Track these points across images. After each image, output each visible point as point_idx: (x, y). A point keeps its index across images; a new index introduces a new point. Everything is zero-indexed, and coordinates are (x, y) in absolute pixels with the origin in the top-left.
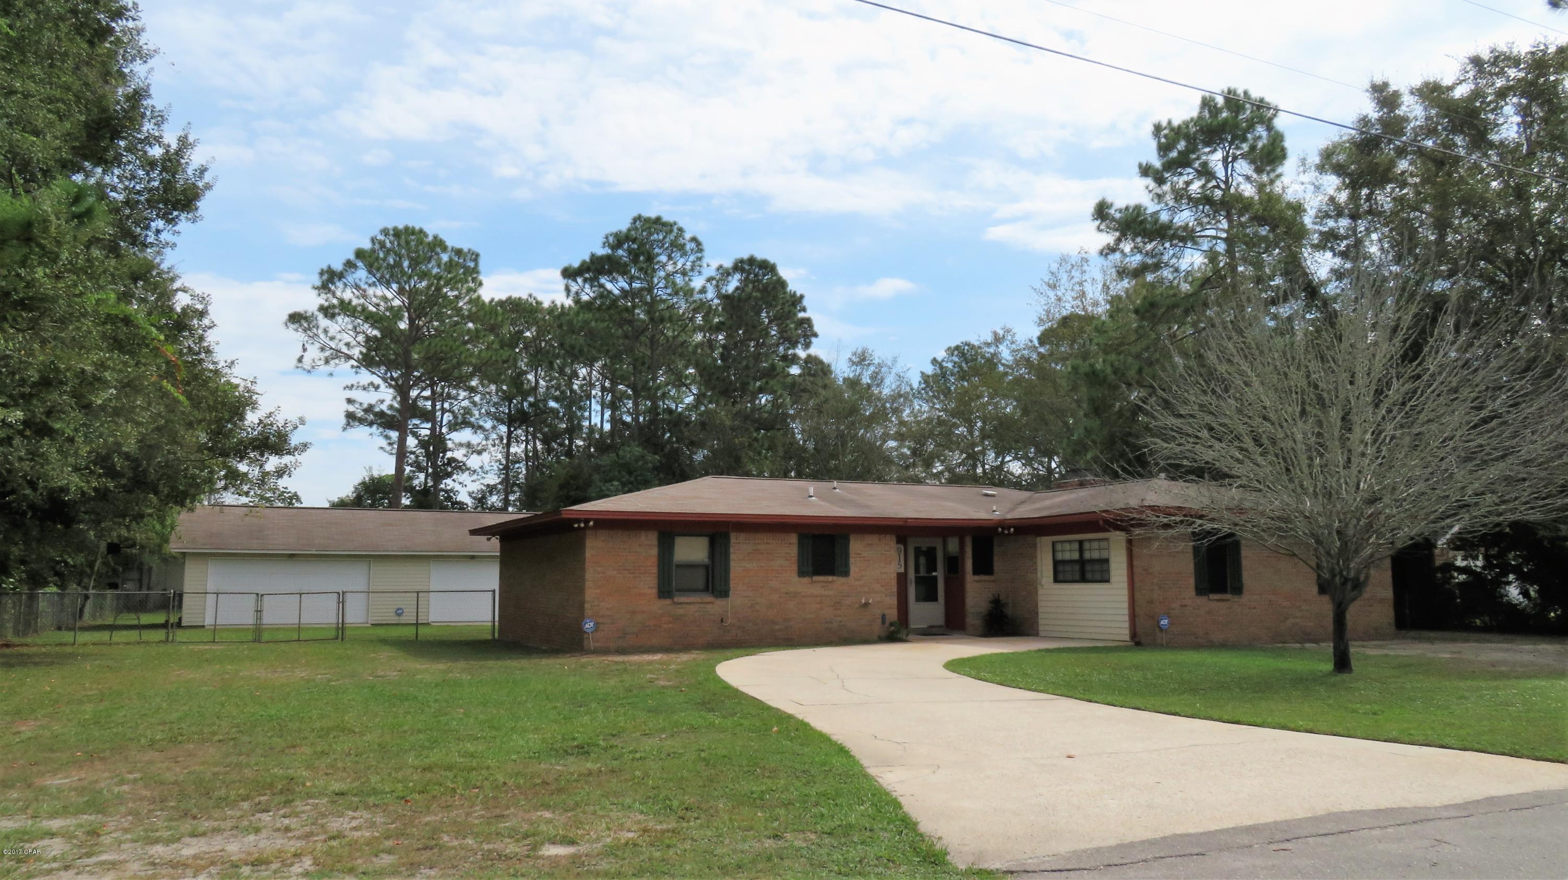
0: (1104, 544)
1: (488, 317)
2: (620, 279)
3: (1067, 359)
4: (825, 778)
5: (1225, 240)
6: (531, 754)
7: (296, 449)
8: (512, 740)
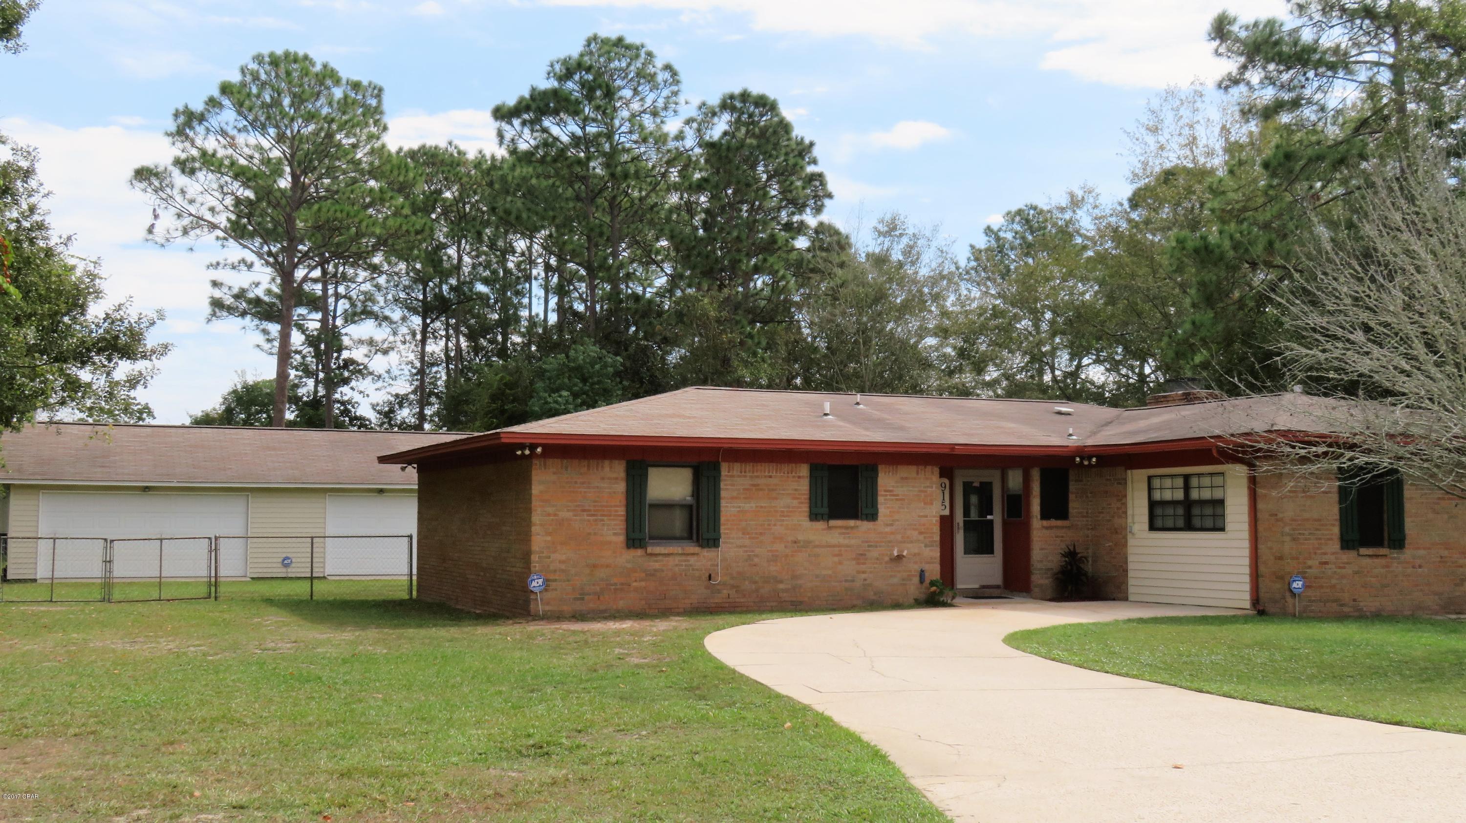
0: (1218, 480)
1: (396, 173)
2: (570, 120)
3: (1169, 229)
4: (858, 792)
5: (1391, 67)
6: (476, 755)
7: (153, 352)
8: (449, 736)
